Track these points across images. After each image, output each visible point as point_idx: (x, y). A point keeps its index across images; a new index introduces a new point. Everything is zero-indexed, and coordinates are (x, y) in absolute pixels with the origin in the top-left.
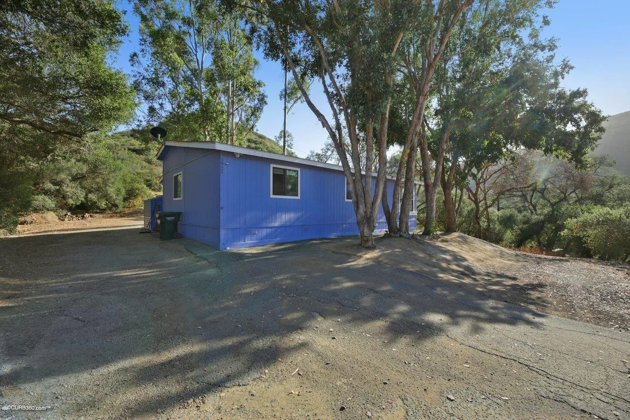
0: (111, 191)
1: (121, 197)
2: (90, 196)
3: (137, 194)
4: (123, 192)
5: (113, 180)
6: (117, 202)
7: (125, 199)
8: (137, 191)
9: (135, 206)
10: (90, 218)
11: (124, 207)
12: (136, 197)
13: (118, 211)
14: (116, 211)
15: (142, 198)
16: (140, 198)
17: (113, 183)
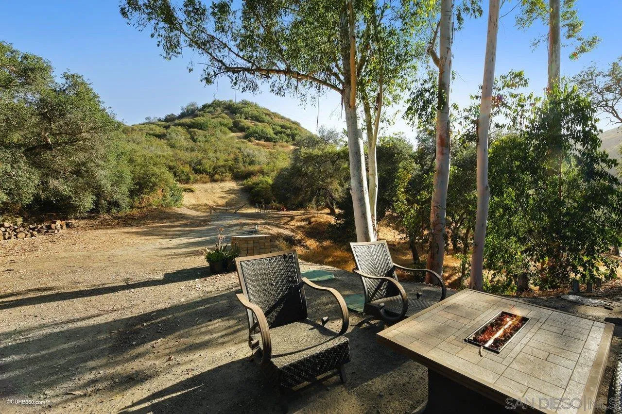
0: (104, 176)
1: (124, 189)
2: (53, 183)
3: (155, 184)
4: (128, 180)
5: (102, 151)
6: (116, 197)
7: (133, 193)
8: (153, 179)
9: (150, 205)
10: (65, 230)
11: (132, 207)
12: (152, 189)
13: (122, 214)
14: (119, 215)
15: (163, 191)
16: (159, 192)
17: (104, 158)
